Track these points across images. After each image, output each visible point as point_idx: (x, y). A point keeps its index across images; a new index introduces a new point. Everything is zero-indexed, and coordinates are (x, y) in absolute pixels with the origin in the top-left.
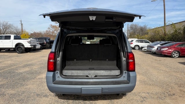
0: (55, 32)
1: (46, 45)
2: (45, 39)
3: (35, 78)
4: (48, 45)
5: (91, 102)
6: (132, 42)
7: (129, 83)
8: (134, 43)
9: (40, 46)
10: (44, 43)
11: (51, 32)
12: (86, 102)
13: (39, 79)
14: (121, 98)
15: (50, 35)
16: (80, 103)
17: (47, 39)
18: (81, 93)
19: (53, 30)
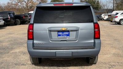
0: (19, 4)
1: (10, 20)
2: (9, 13)
3: (8, 52)
4: (13, 21)
5: (64, 67)
6: (117, 16)
7: (94, 48)
8: (119, 16)
9: (3, 21)
10: (8, 18)
11: (13, 4)
12: (60, 67)
13: (13, 53)
14: (91, 65)
15: (13, 8)
16: (55, 68)
17: (11, 13)
18: (56, 56)
19: (17, 1)
